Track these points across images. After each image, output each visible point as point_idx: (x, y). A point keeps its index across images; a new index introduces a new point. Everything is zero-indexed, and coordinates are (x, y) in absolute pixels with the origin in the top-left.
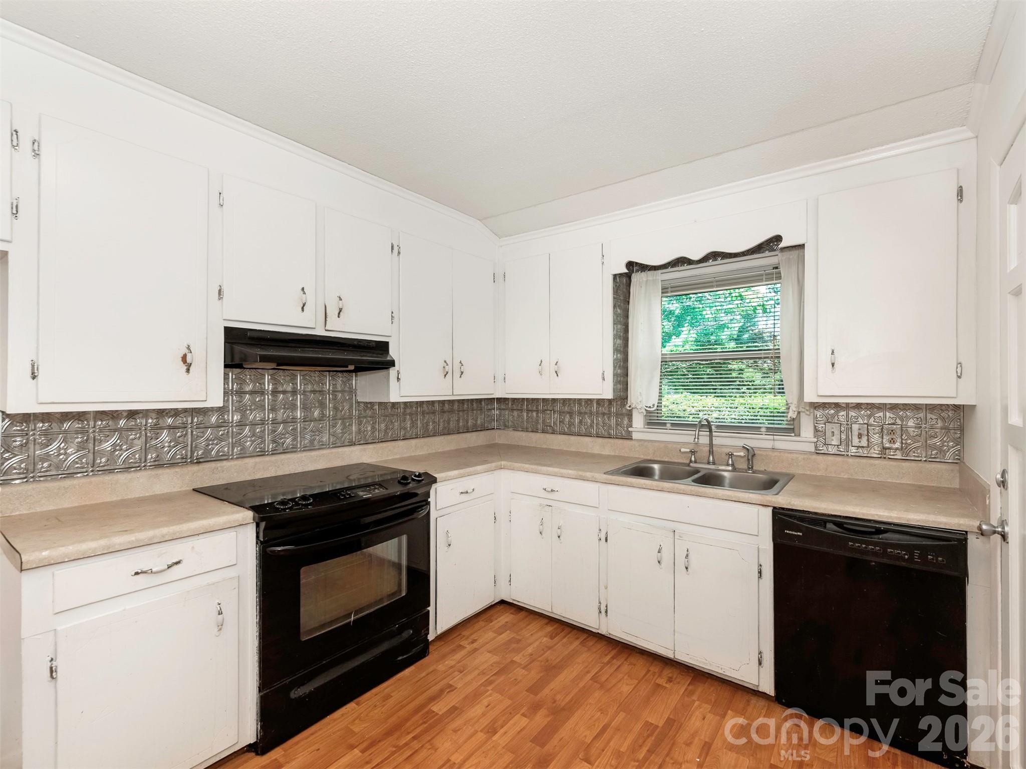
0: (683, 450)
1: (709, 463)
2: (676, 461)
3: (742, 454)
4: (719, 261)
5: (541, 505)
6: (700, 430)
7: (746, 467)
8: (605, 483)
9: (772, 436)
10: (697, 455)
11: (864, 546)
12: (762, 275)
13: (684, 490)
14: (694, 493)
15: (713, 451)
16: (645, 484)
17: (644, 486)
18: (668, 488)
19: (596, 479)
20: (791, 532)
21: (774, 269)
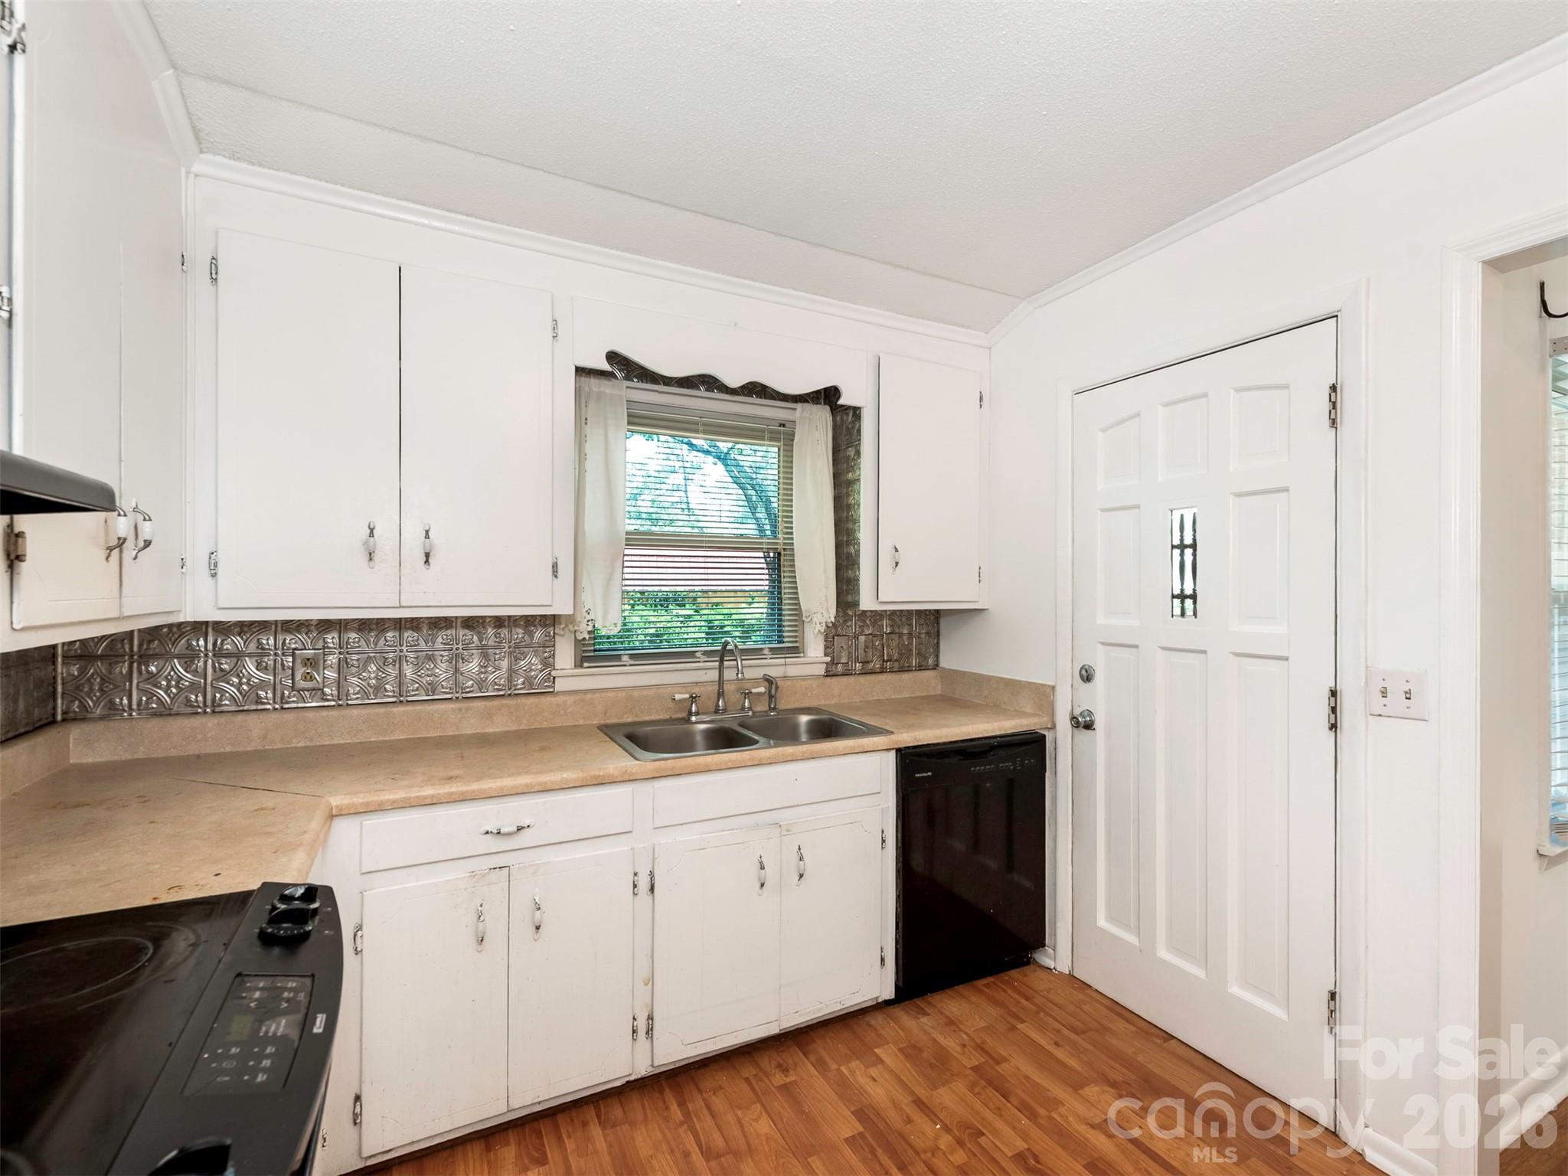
0: (678, 697)
1: (717, 711)
2: (647, 718)
3: (762, 689)
4: (716, 395)
5: (473, 874)
6: (743, 658)
7: (768, 708)
8: (653, 778)
9: (783, 660)
10: (700, 701)
11: (982, 768)
12: (763, 431)
13: (793, 755)
14: (806, 755)
15: (723, 692)
16: (730, 761)
17: (730, 765)
18: (770, 758)
19: (631, 774)
20: (921, 775)
21: (780, 426)
